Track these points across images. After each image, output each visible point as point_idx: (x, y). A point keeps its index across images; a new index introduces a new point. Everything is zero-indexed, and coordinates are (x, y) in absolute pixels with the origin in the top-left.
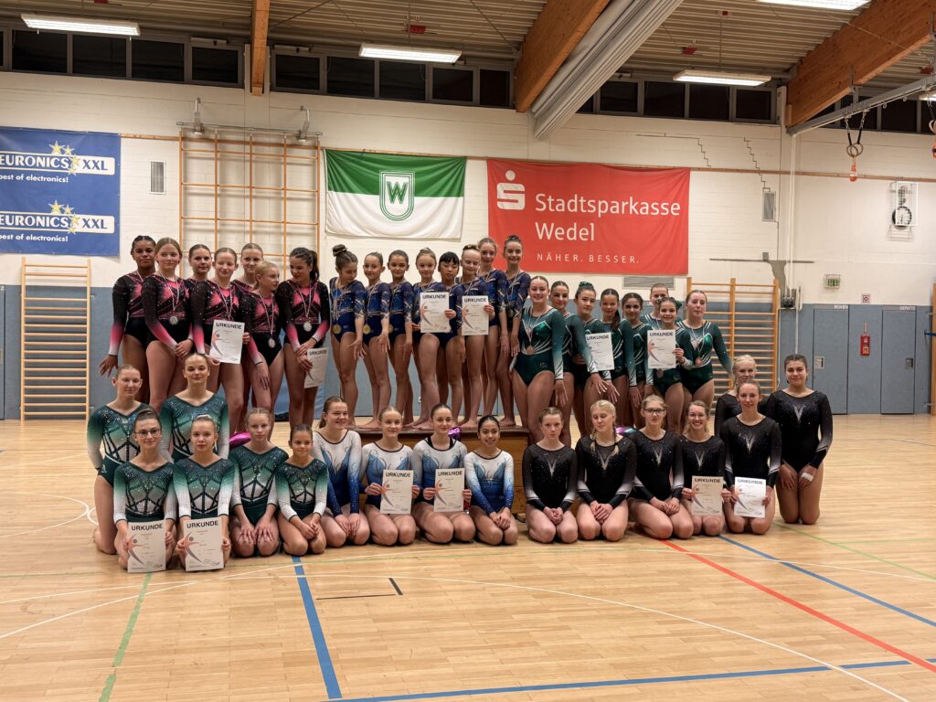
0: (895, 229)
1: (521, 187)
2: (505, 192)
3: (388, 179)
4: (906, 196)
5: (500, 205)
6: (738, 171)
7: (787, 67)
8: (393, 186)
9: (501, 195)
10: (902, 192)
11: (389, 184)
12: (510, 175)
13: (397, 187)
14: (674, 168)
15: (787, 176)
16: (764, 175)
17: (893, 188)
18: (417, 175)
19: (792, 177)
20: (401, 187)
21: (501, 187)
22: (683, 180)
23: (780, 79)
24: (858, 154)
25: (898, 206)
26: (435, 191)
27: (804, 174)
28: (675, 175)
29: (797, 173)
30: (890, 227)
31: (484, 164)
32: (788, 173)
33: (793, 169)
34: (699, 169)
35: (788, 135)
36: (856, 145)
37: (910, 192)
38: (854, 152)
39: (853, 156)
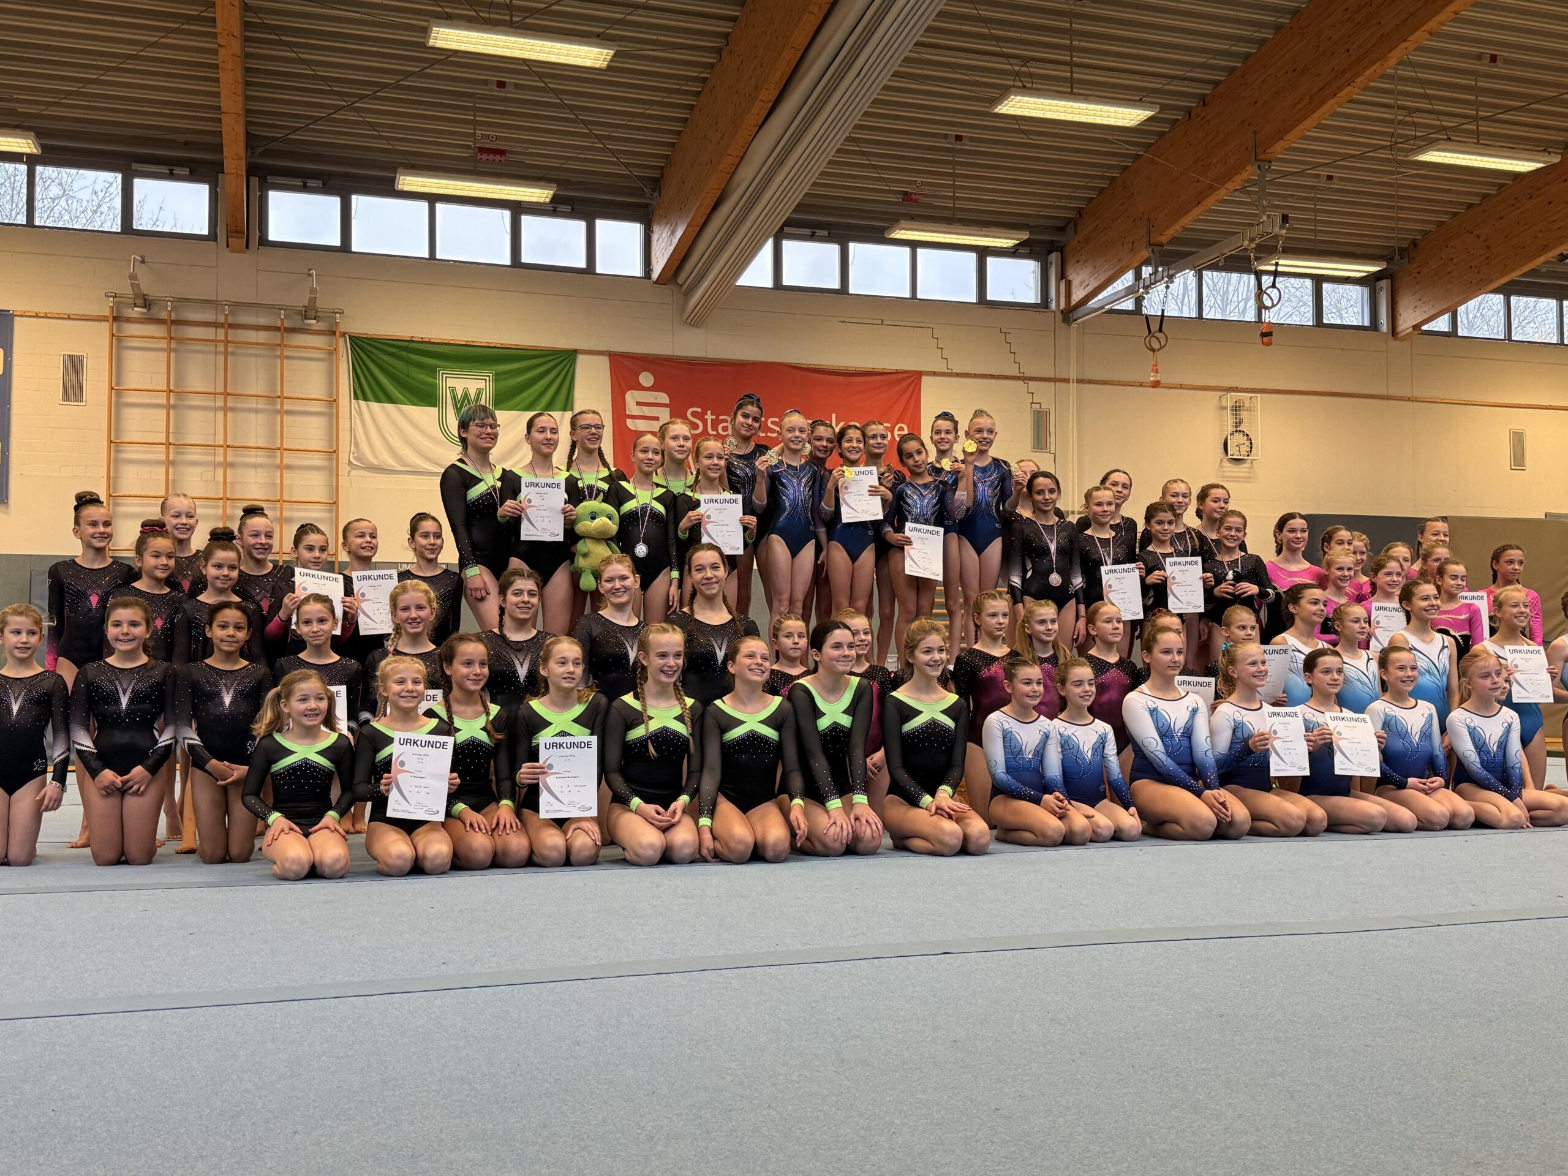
0: (1227, 464)
1: (663, 398)
2: (638, 404)
3: (451, 382)
4: (1244, 415)
5: (630, 424)
6: (992, 377)
7: (1060, 224)
8: (459, 393)
9: (632, 408)
10: (1236, 409)
11: (453, 390)
12: (646, 379)
13: (466, 396)
14: (897, 372)
15: (1064, 385)
16: (1031, 383)
17: (1224, 404)
18: (498, 377)
19: (1073, 386)
20: (472, 394)
21: (632, 398)
22: (911, 389)
23: (1052, 242)
24: (1162, 348)
25: (1230, 429)
26: (531, 399)
27: (1090, 382)
28: (899, 381)
29: (1080, 381)
30: (1221, 466)
31: (604, 361)
32: (1067, 381)
33: (1073, 375)
34: (934, 374)
35: (1064, 325)
36: (1158, 335)
37: (1249, 410)
38: (1155, 345)
39: (1153, 350)
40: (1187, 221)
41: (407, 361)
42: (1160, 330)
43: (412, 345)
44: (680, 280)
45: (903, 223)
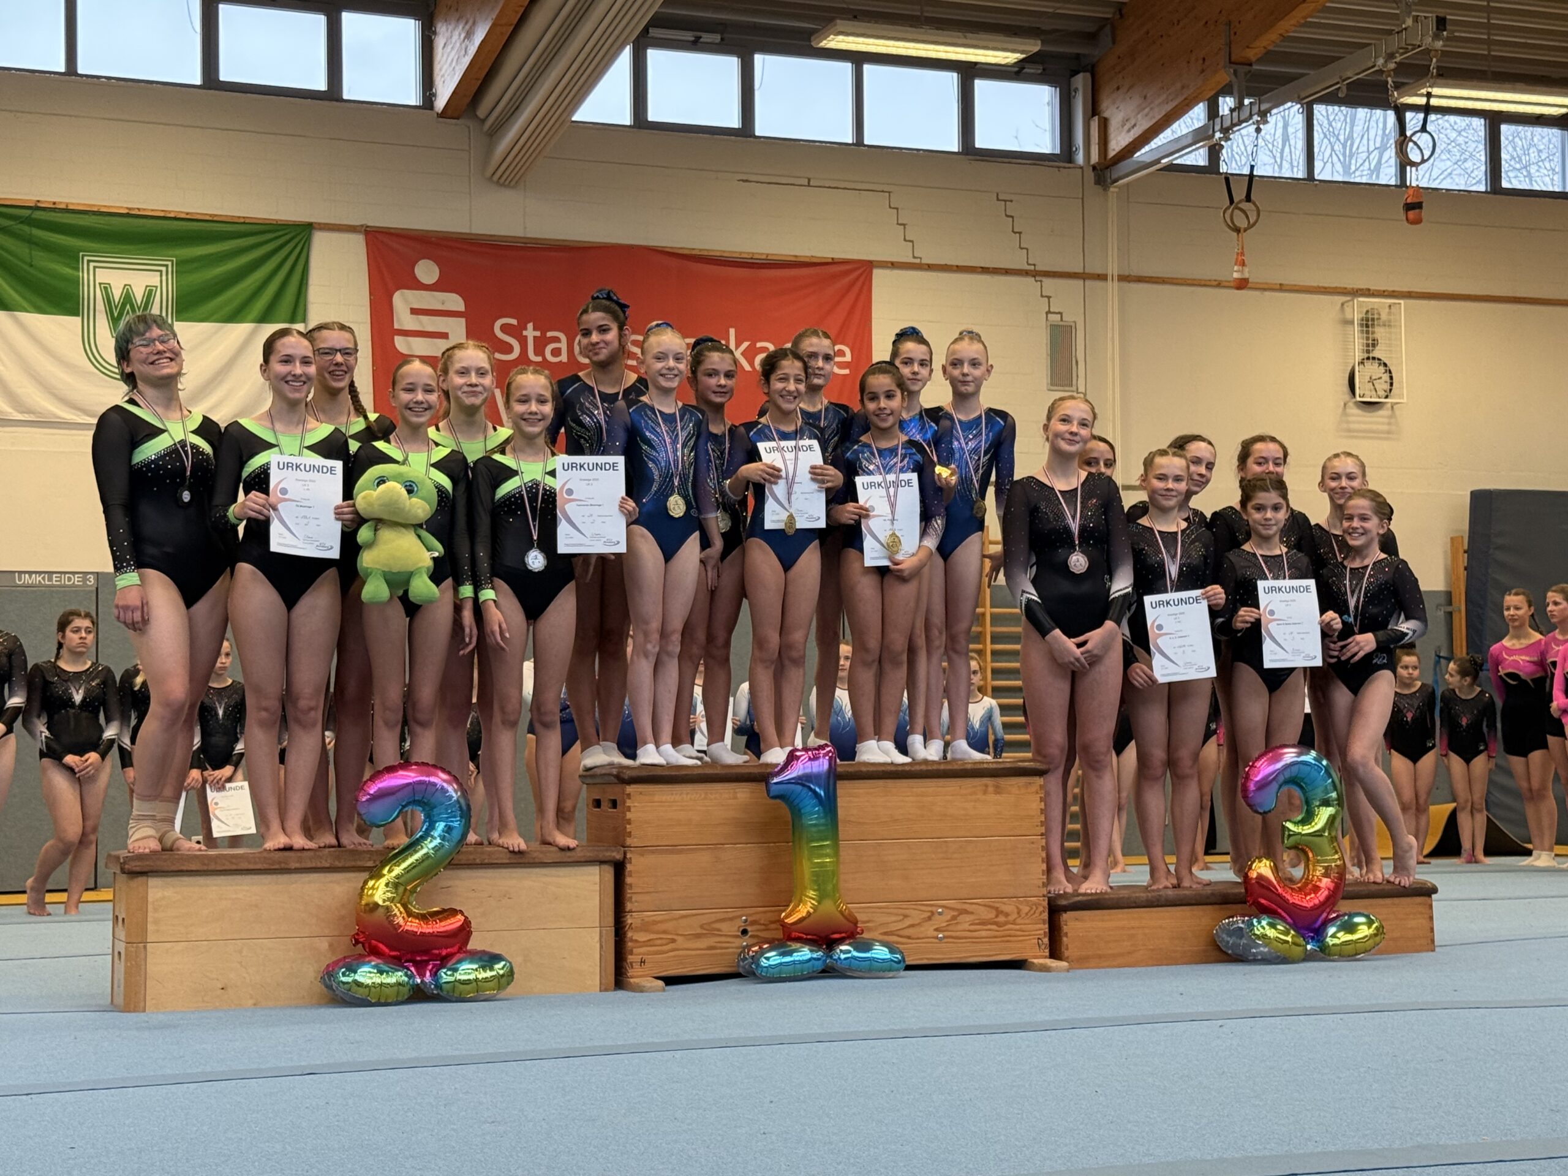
0: (1354, 411)
1: (454, 302)
2: (415, 311)
3: (103, 276)
4: (1380, 332)
5: (400, 343)
6: (985, 270)
7: (1091, 28)
8: (117, 294)
9: (403, 319)
10: (1368, 323)
11: (106, 289)
12: (427, 271)
13: (128, 298)
14: (834, 262)
15: (1099, 284)
16: (1047, 281)
17: (1349, 316)
18: (183, 267)
19: (1112, 287)
20: (139, 295)
21: (402, 301)
22: (856, 289)
23: (1077, 57)
24: (1250, 226)
25: (1358, 355)
26: (236, 304)
27: (1140, 279)
28: (835, 277)
29: (1123, 278)
30: (1344, 413)
31: (358, 242)
32: (1102, 277)
33: (1113, 269)
34: (893, 265)
35: (1099, 189)
36: (1245, 206)
37: (1387, 325)
38: (1242, 223)
39: (1238, 230)
40: (1288, 26)
41: (31, 242)
42: (1248, 198)
43: (38, 215)
44: (481, 112)
45: (841, 24)
